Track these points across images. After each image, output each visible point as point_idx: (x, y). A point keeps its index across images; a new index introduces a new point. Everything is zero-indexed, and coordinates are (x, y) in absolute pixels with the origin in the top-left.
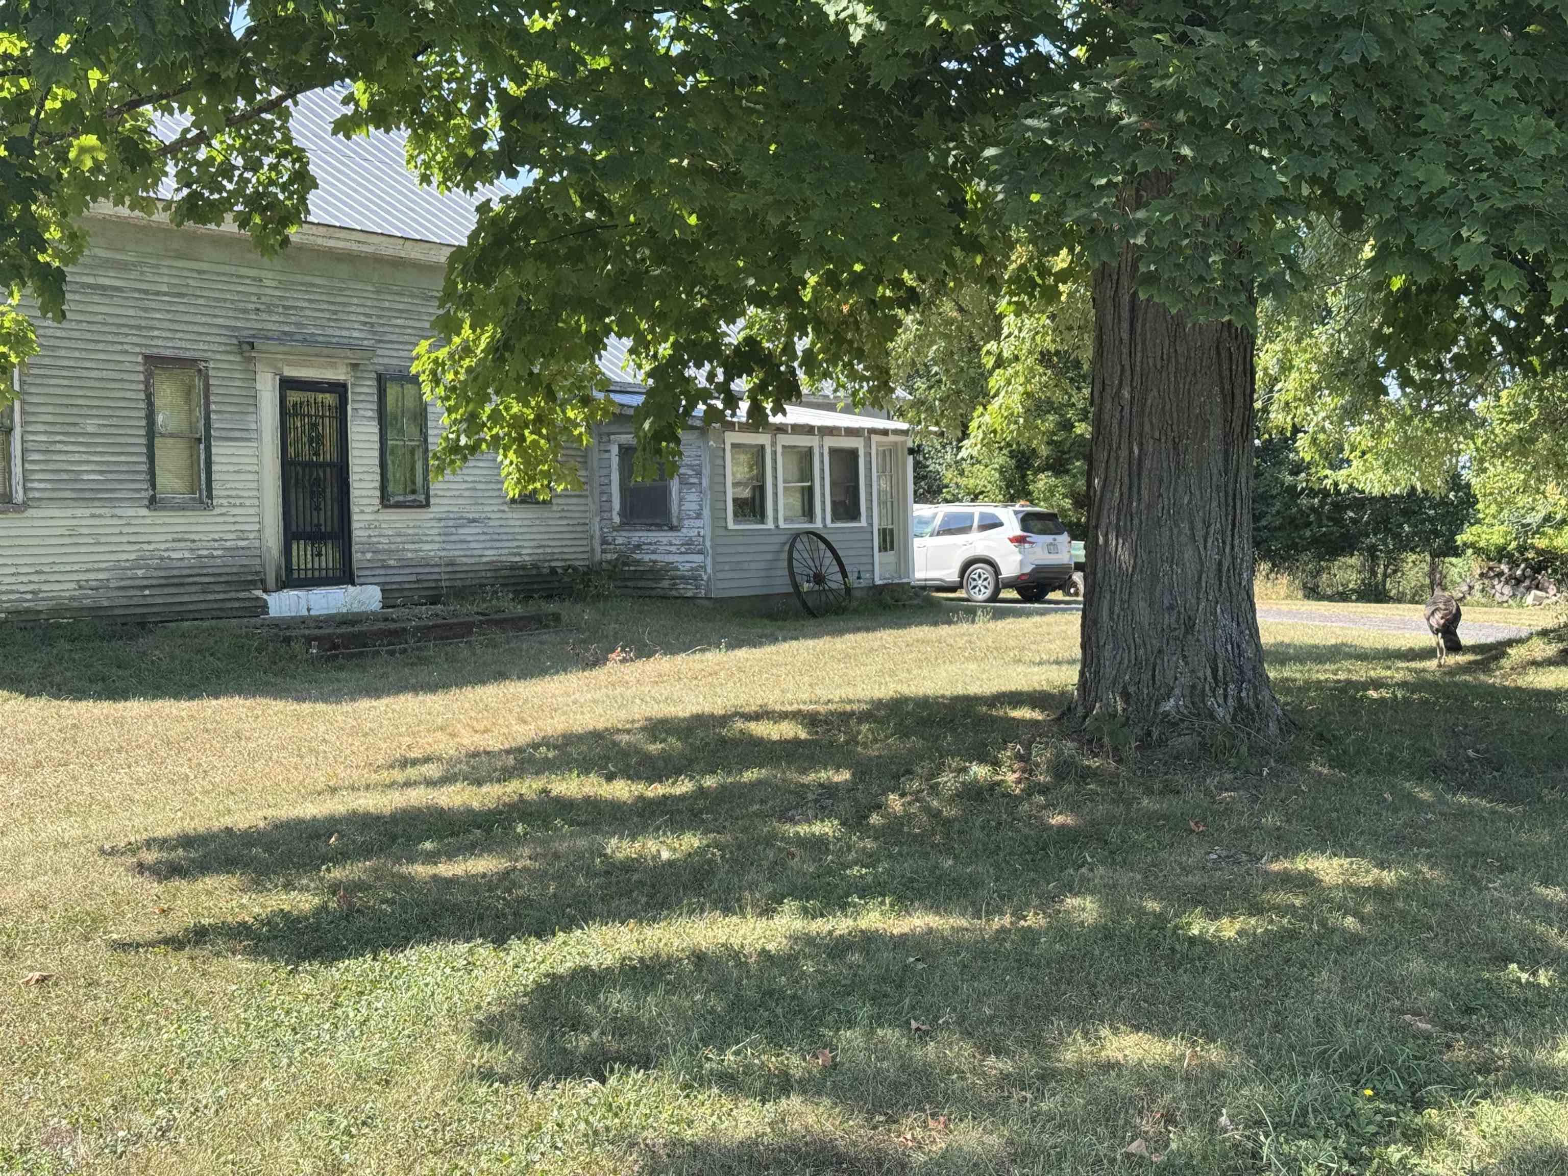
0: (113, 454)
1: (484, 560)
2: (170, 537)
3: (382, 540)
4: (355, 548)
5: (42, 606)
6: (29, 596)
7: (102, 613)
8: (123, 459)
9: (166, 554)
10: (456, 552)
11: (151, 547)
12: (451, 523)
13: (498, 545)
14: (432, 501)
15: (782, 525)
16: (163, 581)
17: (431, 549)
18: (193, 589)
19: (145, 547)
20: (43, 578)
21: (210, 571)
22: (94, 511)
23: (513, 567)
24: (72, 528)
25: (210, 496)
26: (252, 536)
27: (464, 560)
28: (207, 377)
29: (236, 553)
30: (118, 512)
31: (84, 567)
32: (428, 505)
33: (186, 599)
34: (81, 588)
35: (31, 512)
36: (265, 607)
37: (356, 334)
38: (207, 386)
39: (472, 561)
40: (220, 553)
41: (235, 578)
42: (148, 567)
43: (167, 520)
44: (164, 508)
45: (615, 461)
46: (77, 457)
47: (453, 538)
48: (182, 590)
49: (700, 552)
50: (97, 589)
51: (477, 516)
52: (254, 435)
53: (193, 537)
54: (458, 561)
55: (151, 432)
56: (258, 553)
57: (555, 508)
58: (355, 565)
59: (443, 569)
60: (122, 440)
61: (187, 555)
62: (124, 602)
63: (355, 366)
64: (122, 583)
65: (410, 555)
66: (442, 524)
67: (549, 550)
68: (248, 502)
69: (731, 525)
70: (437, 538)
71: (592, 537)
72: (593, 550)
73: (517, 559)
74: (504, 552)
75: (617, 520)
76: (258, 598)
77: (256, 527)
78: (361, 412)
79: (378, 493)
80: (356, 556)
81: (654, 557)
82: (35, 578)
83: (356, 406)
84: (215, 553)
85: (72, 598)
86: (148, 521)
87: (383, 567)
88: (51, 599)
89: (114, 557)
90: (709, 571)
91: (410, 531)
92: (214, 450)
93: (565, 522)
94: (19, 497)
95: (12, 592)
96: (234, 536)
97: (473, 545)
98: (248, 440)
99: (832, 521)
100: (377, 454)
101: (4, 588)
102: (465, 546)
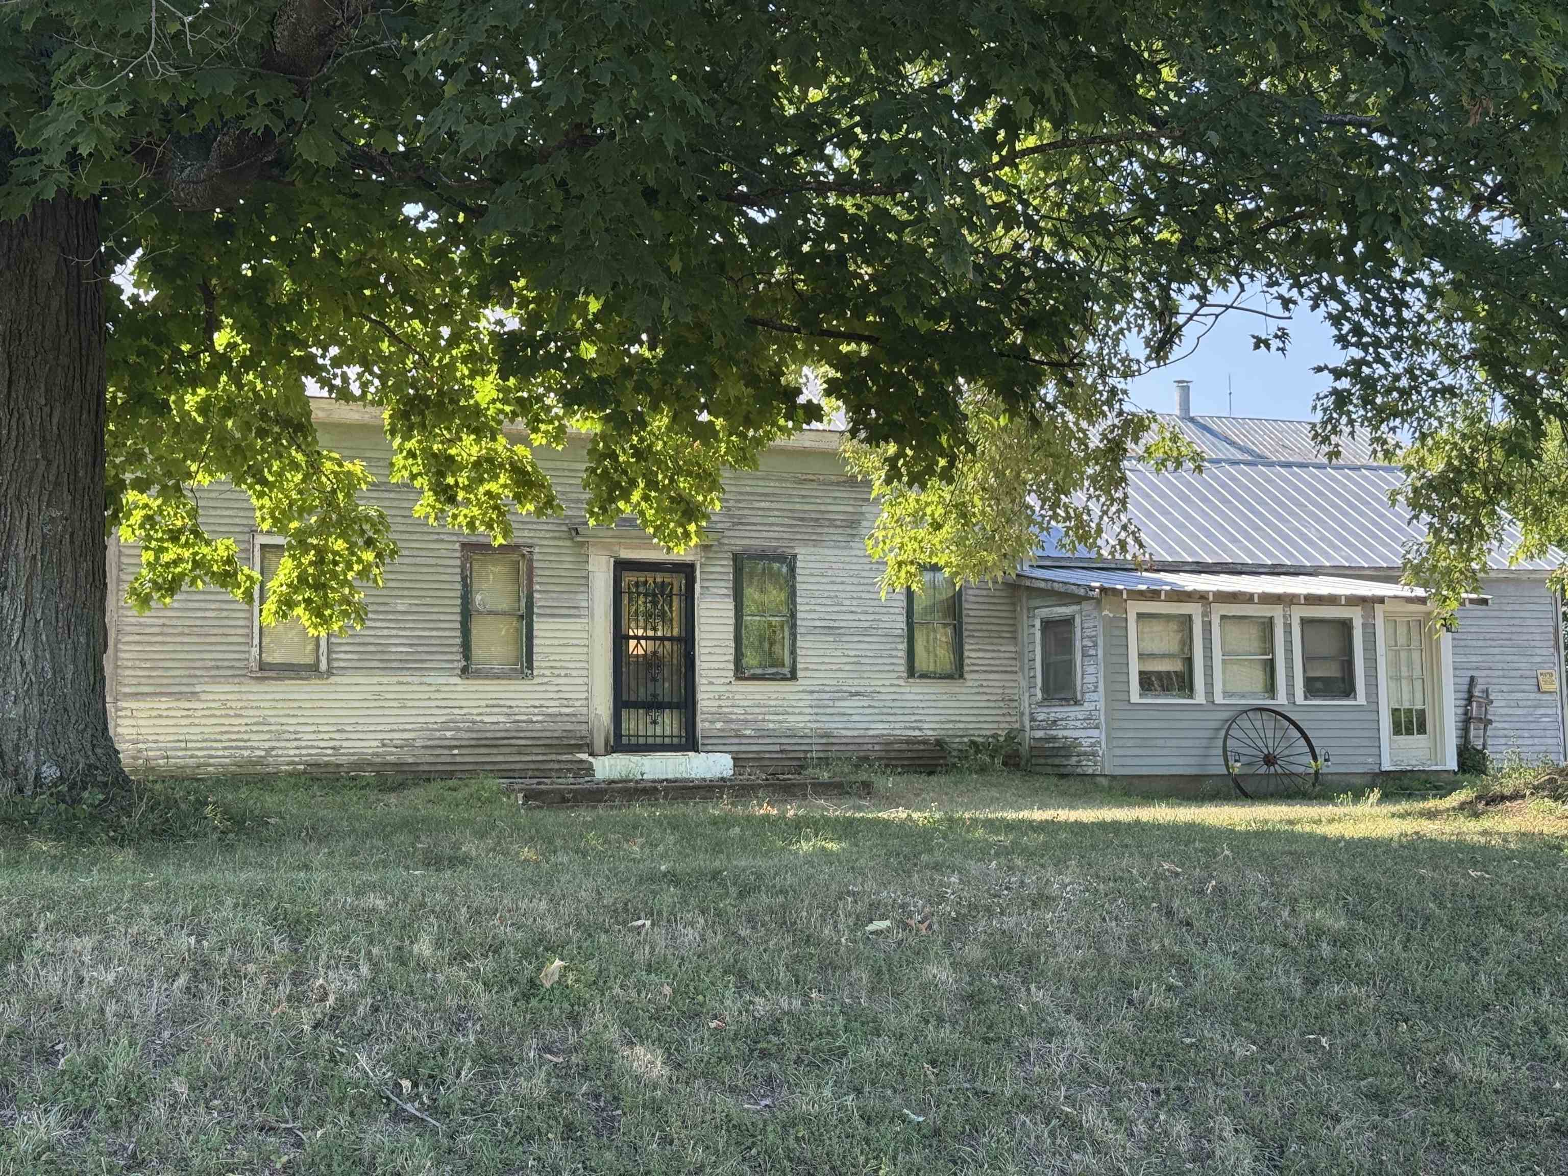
0: (424, 629)
1: (871, 733)
2: (483, 703)
3: (736, 710)
4: (699, 719)
5: (343, 760)
6: (329, 752)
7: (406, 768)
8: (434, 633)
9: (478, 718)
10: (834, 724)
11: (463, 712)
12: (827, 696)
13: (891, 718)
14: (800, 674)
15: (1219, 699)
16: (473, 743)
17: (799, 721)
18: (507, 750)
19: (456, 711)
20: (345, 736)
21: (528, 734)
22: (401, 679)
23: (909, 741)
24: (379, 693)
25: (530, 667)
26: (578, 704)
27: (844, 733)
28: (531, 561)
29: (559, 719)
30: (428, 680)
31: (388, 727)
32: (794, 678)
33: (500, 758)
34: (384, 745)
35: (333, 679)
36: (590, 769)
38: (531, 569)
39: (856, 733)
40: (540, 718)
41: (555, 742)
42: (458, 729)
43: (481, 688)
44: (478, 678)
45: (1038, 634)
46: (386, 632)
47: (828, 711)
48: (495, 751)
49: (1097, 727)
50: (402, 747)
51: (858, 689)
52: (584, 612)
53: (509, 703)
54: (836, 733)
55: (467, 614)
56: (583, 719)
57: (970, 683)
58: (699, 734)
59: (815, 741)
60: (434, 617)
61: (502, 719)
62: (432, 759)
63: (706, 548)
64: (430, 743)
65: (771, 726)
66: (815, 696)
67: (962, 726)
68: (574, 673)
69: (1136, 699)
70: (809, 710)
71: (1022, 714)
72: (1023, 727)
73: (917, 733)
74: (897, 726)
75: (1039, 696)
76: (582, 761)
77: (584, 695)
78: (712, 590)
79: (732, 666)
80: (700, 725)
81: (1065, 733)
82: (336, 736)
83: (706, 584)
84: (535, 718)
85: (377, 755)
86: (459, 688)
87: (737, 736)
88: (353, 754)
89: (421, 720)
90: (1104, 746)
91: (773, 703)
92: (536, 626)
93: (986, 697)
94: (323, 666)
95: (312, 747)
96: (557, 703)
97: (855, 718)
98: (579, 616)
99: (1306, 698)
100: (732, 629)
101: (304, 744)
102: (845, 718)
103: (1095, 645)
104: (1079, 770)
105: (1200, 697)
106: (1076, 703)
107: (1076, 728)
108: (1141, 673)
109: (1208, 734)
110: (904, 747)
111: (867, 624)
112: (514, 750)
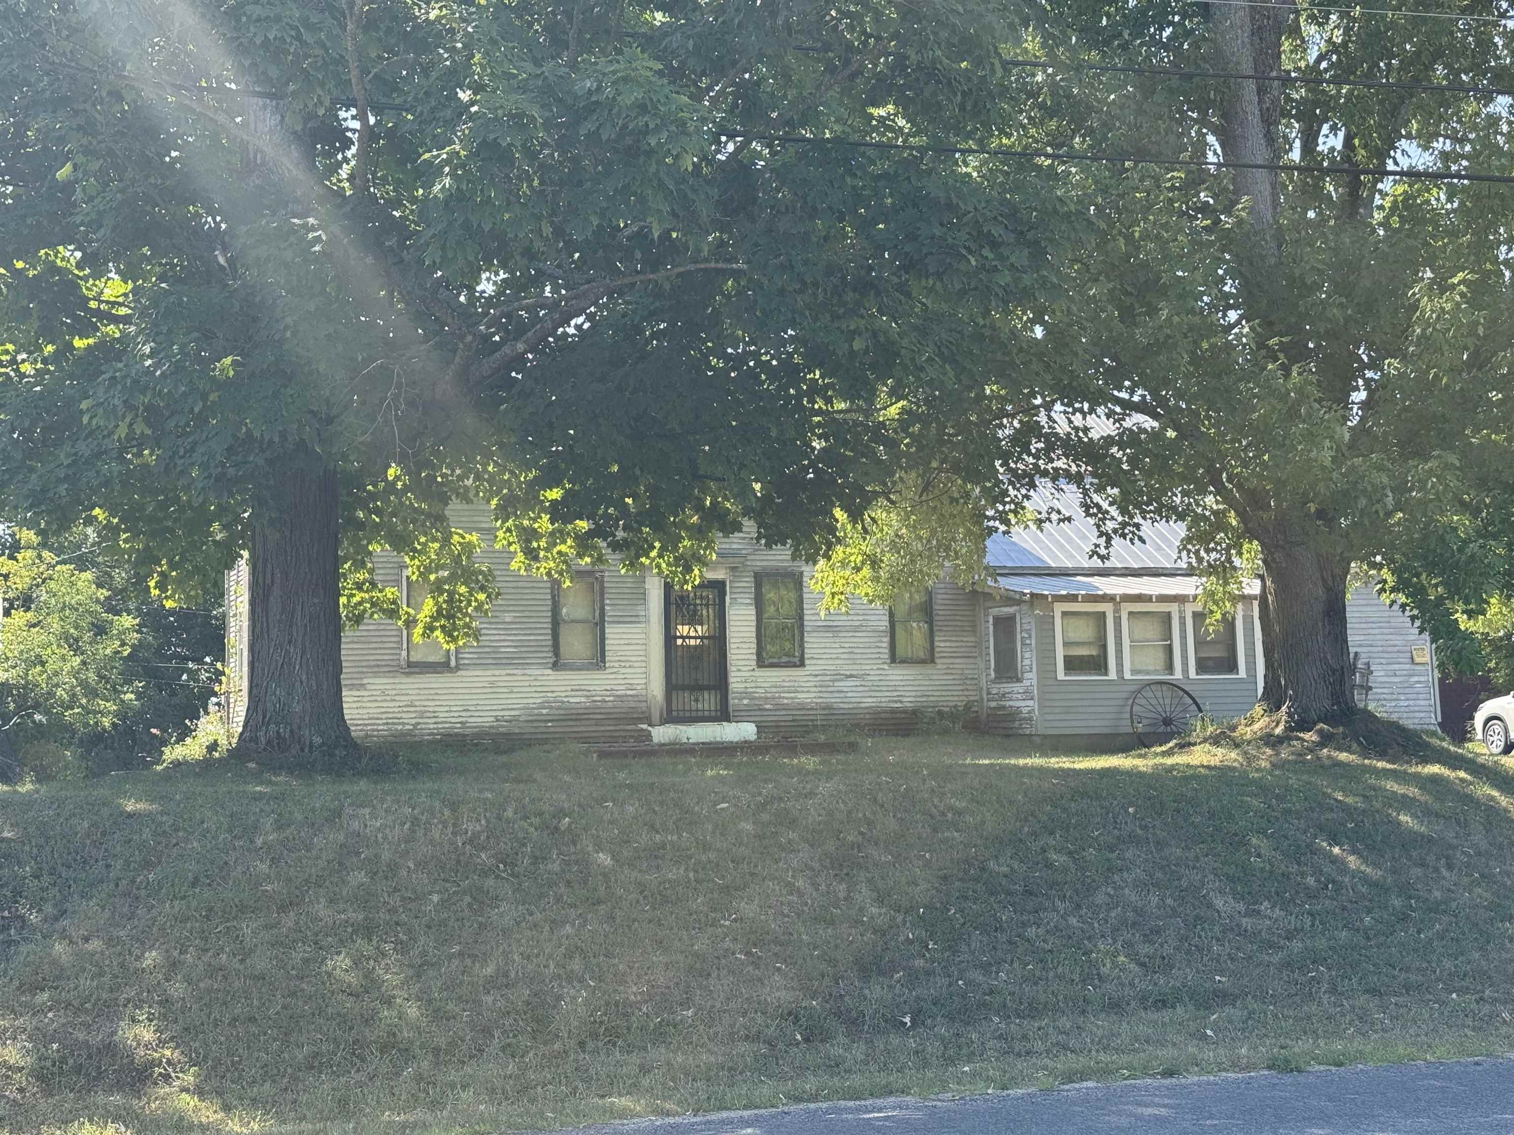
0: (525, 635)
1: (863, 705)
2: (569, 688)
3: (758, 690)
4: (732, 696)
5: (468, 731)
6: (459, 725)
7: (514, 737)
8: (532, 638)
9: (566, 700)
10: (833, 699)
11: (554, 695)
12: (828, 678)
13: (879, 694)
14: (807, 662)
15: (1127, 676)
16: (563, 717)
17: (804, 697)
18: (588, 722)
19: (549, 695)
20: (469, 714)
21: (603, 711)
22: (508, 672)
23: (893, 711)
24: (490, 682)
25: (603, 660)
26: (639, 687)
27: (842, 705)
28: (602, 582)
29: (625, 699)
30: (528, 672)
31: (501, 707)
32: (802, 664)
33: (582, 729)
34: (497, 720)
35: (460, 673)
36: (649, 735)
37: (734, 546)
38: (602, 588)
39: (850, 706)
40: (611, 699)
41: (623, 716)
42: (551, 708)
43: (567, 677)
44: (565, 669)
45: (991, 628)
46: (497, 638)
47: (830, 689)
48: (579, 723)
49: (1032, 699)
50: (510, 721)
51: (852, 672)
52: (642, 619)
53: (588, 688)
54: (835, 706)
55: (556, 622)
56: (643, 699)
57: (939, 666)
58: (731, 709)
59: (818, 712)
60: (532, 626)
61: (583, 699)
62: (533, 730)
63: (733, 569)
64: (530, 718)
65: (786, 701)
66: (819, 678)
67: (933, 699)
68: (636, 665)
70: (814, 689)
71: (981, 689)
72: (982, 699)
73: (898, 705)
74: (883, 700)
75: (993, 675)
76: (642, 730)
77: (644, 681)
78: (740, 600)
79: (755, 657)
80: (731, 702)
81: (1011, 703)
82: (463, 714)
83: (734, 596)
84: (607, 699)
85: (490, 727)
86: (551, 678)
87: (760, 710)
88: (475, 727)
89: (525, 701)
90: (1036, 713)
91: (786, 684)
92: (607, 631)
93: (950, 677)
94: (453, 663)
95: (446, 722)
96: (623, 687)
97: (849, 695)
98: (639, 622)
99: (1197, 674)
100: (754, 629)
101: (440, 720)
102: (842, 695)
103: (1030, 637)
104: (1021, 732)
105: (1113, 675)
106: (1019, 680)
107: (1018, 700)
108: (1065, 657)
109: (1120, 702)
110: (887, 716)
111: (858, 623)
112: (593, 722)
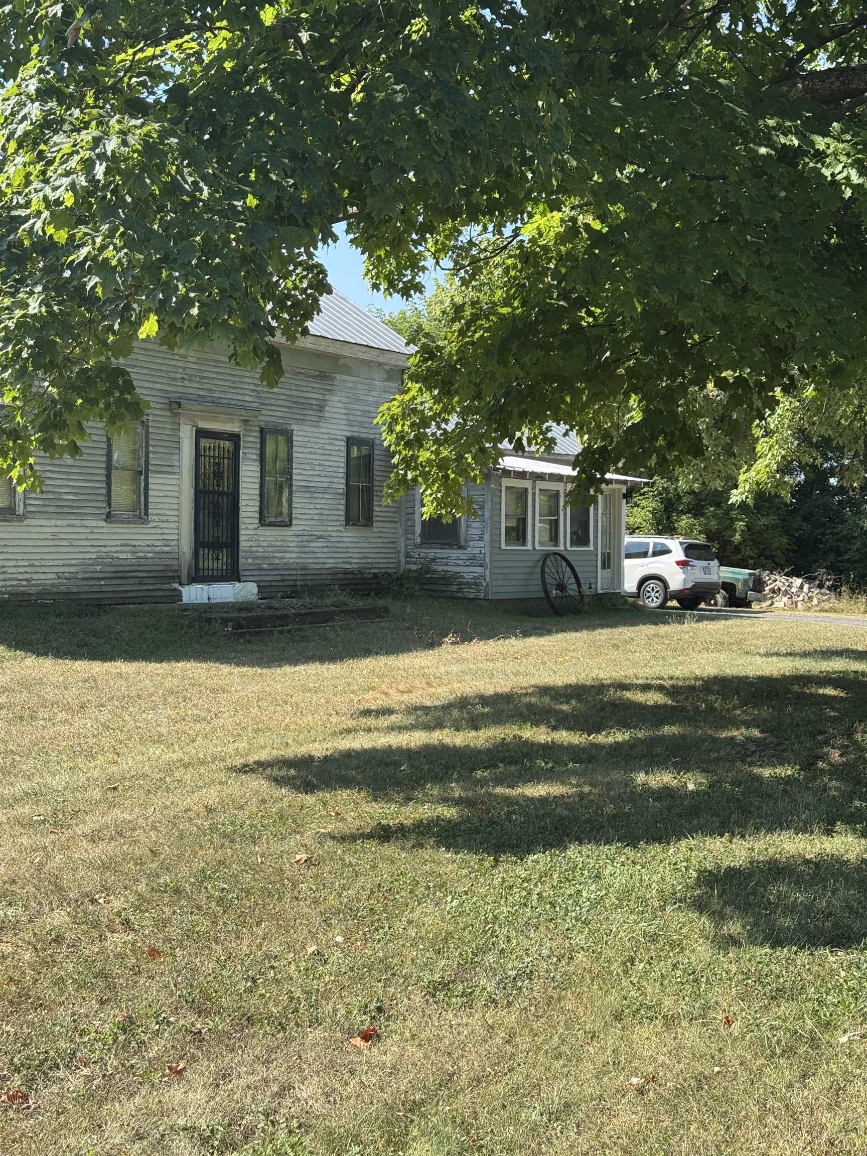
0: (84, 480)
1: (327, 566)
2: (119, 543)
3: (260, 550)
4: (241, 554)
5: (33, 590)
6: (24, 583)
7: (72, 597)
8: (89, 484)
9: (116, 555)
10: (308, 560)
11: (106, 550)
12: (305, 539)
13: (336, 555)
14: (294, 522)
15: (537, 547)
16: (113, 575)
17: (291, 557)
18: (132, 581)
19: (103, 549)
20: (34, 569)
21: (145, 568)
22: (69, 522)
23: (346, 572)
24: (53, 534)
25: (146, 514)
26: (173, 543)
27: (314, 566)
28: (148, 426)
29: (162, 556)
30: (86, 523)
31: (61, 563)
32: (290, 525)
33: (128, 588)
34: (59, 578)
35: (26, 522)
36: (180, 596)
37: (247, 398)
38: (147, 433)
39: (318, 567)
40: (151, 555)
41: (161, 574)
42: (104, 564)
43: (118, 530)
44: (116, 522)
46: (60, 482)
47: (307, 550)
48: (125, 581)
49: (481, 565)
50: (69, 579)
51: (322, 534)
52: (177, 470)
53: (134, 543)
54: (309, 566)
55: (109, 468)
56: (176, 556)
57: (375, 530)
58: (241, 567)
59: (299, 572)
60: (90, 471)
61: (130, 556)
62: (87, 589)
63: (246, 422)
64: (87, 575)
65: (277, 561)
66: (300, 539)
67: (370, 561)
68: (171, 519)
69: (503, 547)
70: (296, 550)
71: (399, 552)
72: (399, 561)
73: (348, 566)
74: (339, 561)
75: (419, 540)
76: (176, 589)
77: (176, 537)
78: (249, 455)
79: (258, 515)
80: (242, 561)
81: (445, 568)
82: (28, 570)
83: (246, 451)
84: (149, 555)
85: (53, 585)
86: (105, 530)
87: (260, 569)
88: (39, 585)
89: (81, 556)
90: (487, 579)
91: (278, 544)
92: (151, 480)
93: (382, 540)
94: (20, 510)
95: (14, 579)
96: (160, 543)
97: (319, 555)
98: (173, 473)
99: (571, 546)
100: (258, 486)
101: (8, 576)
102: (314, 556)
103: (482, 508)
104: (460, 595)
105: (529, 547)
106: (460, 547)
107: (458, 565)
108: (506, 527)
110: (342, 576)
111: (326, 485)
112: (137, 580)
